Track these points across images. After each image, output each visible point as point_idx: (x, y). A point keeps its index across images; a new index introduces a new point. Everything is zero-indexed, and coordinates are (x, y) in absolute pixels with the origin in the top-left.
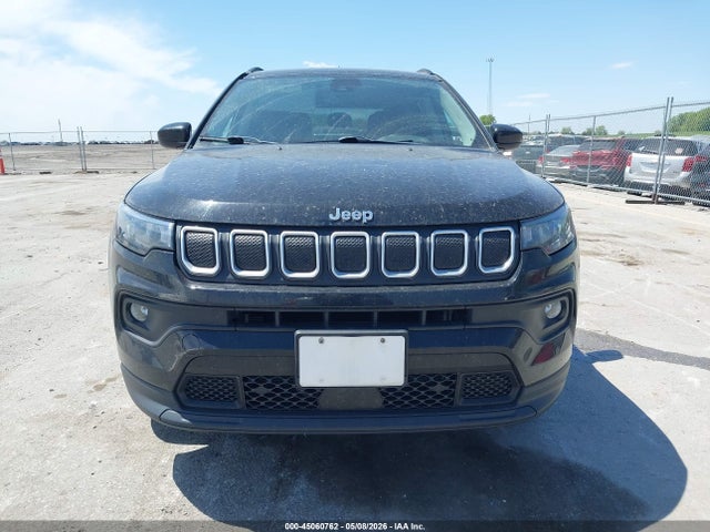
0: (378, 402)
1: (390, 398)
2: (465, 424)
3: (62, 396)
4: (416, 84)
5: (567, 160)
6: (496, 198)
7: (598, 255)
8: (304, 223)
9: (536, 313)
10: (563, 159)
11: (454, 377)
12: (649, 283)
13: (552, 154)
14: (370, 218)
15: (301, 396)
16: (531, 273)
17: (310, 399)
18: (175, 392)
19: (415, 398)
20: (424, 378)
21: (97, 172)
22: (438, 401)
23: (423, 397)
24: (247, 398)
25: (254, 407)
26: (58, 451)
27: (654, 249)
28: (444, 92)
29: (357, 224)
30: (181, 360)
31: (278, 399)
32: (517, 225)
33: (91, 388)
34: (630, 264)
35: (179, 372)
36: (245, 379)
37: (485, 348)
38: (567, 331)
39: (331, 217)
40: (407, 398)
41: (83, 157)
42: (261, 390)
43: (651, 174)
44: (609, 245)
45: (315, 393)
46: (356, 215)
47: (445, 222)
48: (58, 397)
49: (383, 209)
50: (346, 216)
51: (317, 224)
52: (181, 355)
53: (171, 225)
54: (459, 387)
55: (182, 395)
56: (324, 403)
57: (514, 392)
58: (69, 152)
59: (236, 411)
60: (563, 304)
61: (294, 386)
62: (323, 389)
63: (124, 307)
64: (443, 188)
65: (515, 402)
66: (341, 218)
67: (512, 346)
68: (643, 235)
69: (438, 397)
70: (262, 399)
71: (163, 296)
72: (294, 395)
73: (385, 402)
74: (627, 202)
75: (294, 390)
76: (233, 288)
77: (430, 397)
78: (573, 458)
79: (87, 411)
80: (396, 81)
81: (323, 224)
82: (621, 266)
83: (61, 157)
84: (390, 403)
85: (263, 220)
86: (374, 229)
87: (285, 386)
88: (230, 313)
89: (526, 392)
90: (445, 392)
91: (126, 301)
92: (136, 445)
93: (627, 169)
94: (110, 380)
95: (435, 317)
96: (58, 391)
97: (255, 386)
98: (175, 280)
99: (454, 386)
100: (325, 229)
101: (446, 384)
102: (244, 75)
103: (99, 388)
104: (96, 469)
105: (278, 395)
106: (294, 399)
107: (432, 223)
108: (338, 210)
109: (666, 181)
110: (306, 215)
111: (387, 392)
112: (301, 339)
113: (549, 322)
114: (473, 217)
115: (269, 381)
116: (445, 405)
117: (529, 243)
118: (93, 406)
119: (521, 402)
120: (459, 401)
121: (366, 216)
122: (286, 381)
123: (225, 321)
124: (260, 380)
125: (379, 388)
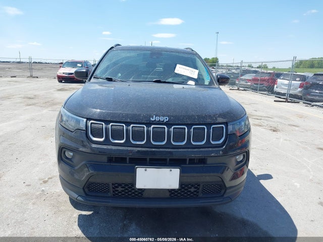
0: (168, 195)
1: (173, 193)
2: (203, 204)
3: (29, 185)
4: (186, 56)
5: (249, 80)
6: (218, 113)
7: (260, 126)
8: (140, 121)
9: (233, 159)
10: (248, 80)
11: (199, 185)
12: (281, 140)
13: (243, 77)
14: (167, 120)
15: (136, 191)
16: (231, 144)
17: (139, 193)
18: (83, 189)
19: (182, 193)
20: (186, 186)
21: (37, 77)
22: (192, 195)
23: (186, 193)
24: (113, 192)
25: (116, 196)
26: (29, 210)
27: (285, 124)
28: (198, 59)
29: (162, 122)
30: (87, 176)
31: (126, 193)
32: (226, 124)
33: (41, 182)
34: (274, 131)
35: (86, 181)
36: (113, 184)
37: (212, 174)
38: (245, 166)
39: (152, 119)
40: (179, 193)
41: (31, 69)
42: (120, 189)
43: (286, 89)
44: (266, 122)
45: (142, 191)
46: (162, 119)
47: (197, 123)
48: (27, 185)
49: (173, 117)
50: (157, 119)
51: (146, 122)
52: (87, 174)
53: (85, 120)
54: (200, 189)
55: (86, 190)
56: (145, 195)
57: (223, 191)
58: (24, 67)
59: (109, 197)
60: (244, 156)
61: (133, 188)
62: (145, 189)
63: (63, 152)
64: (197, 108)
65: (223, 195)
66: (155, 120)
67: (222, 173)
68: (280, 117)
69: (192, 193)
70: (120, 192)
71: (81, 149)
72: (133, 191)
73: (170, 195)
74: (275, 101)
75: (133, 189)
76: (109, 147)
77: (189, 193)
78: (246, 217)
79: (40, 192)
80: (177, 54)
81: (148, 122)
82: (271, 132)
83: (21, 69)
84: (173, 195)
85: (124, 120)
86: (169, 124)
87: (130, 188)
88: (108, 157)
89: (228, 191)
90: (195, 191)
91: (64, 150)
92: (63, 208)
93: (275, 86)
94: (49, 178)
95: (192, 161)
96: (27, 183)
97: (117, 187)
98: (86, 143)
99: (199, 189)
100: (149, 124)
101: (195, 188)
102: (112, 48)
103: (45, 182)
104: (46, 219)
105: (127, 191)
106: (133, 193)
107: (192, 123)
108: (154, 116)
109: (292, 92)
110: (141, 118)
111: (171, 191)
112: (138, 169)
113: (238, 163)
114: (209, 121)
115: (123, 185)
116: (195, 196)
117: (231, 132)
118: (43, 190)
119: (225, 196)
120: (201, 195)
121: (166, 119)
122: (130, 186)
123: (106, 160)
124: (120, 185)
125: (168, 189)
